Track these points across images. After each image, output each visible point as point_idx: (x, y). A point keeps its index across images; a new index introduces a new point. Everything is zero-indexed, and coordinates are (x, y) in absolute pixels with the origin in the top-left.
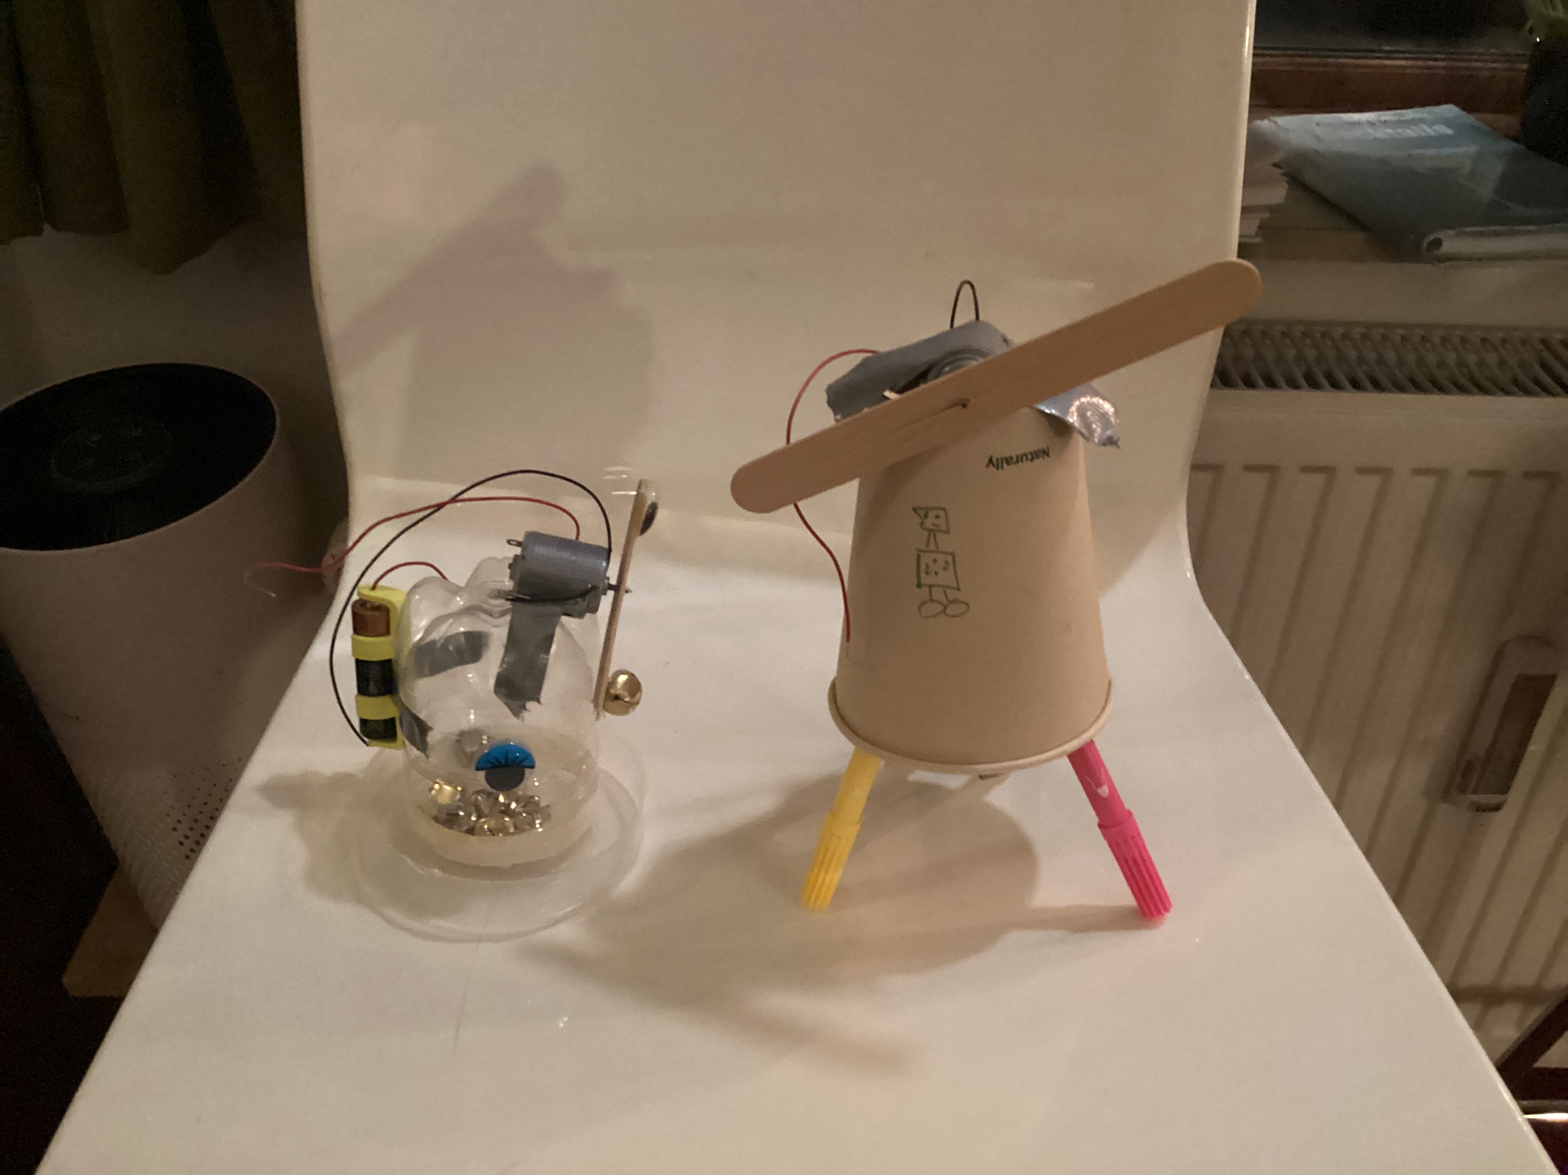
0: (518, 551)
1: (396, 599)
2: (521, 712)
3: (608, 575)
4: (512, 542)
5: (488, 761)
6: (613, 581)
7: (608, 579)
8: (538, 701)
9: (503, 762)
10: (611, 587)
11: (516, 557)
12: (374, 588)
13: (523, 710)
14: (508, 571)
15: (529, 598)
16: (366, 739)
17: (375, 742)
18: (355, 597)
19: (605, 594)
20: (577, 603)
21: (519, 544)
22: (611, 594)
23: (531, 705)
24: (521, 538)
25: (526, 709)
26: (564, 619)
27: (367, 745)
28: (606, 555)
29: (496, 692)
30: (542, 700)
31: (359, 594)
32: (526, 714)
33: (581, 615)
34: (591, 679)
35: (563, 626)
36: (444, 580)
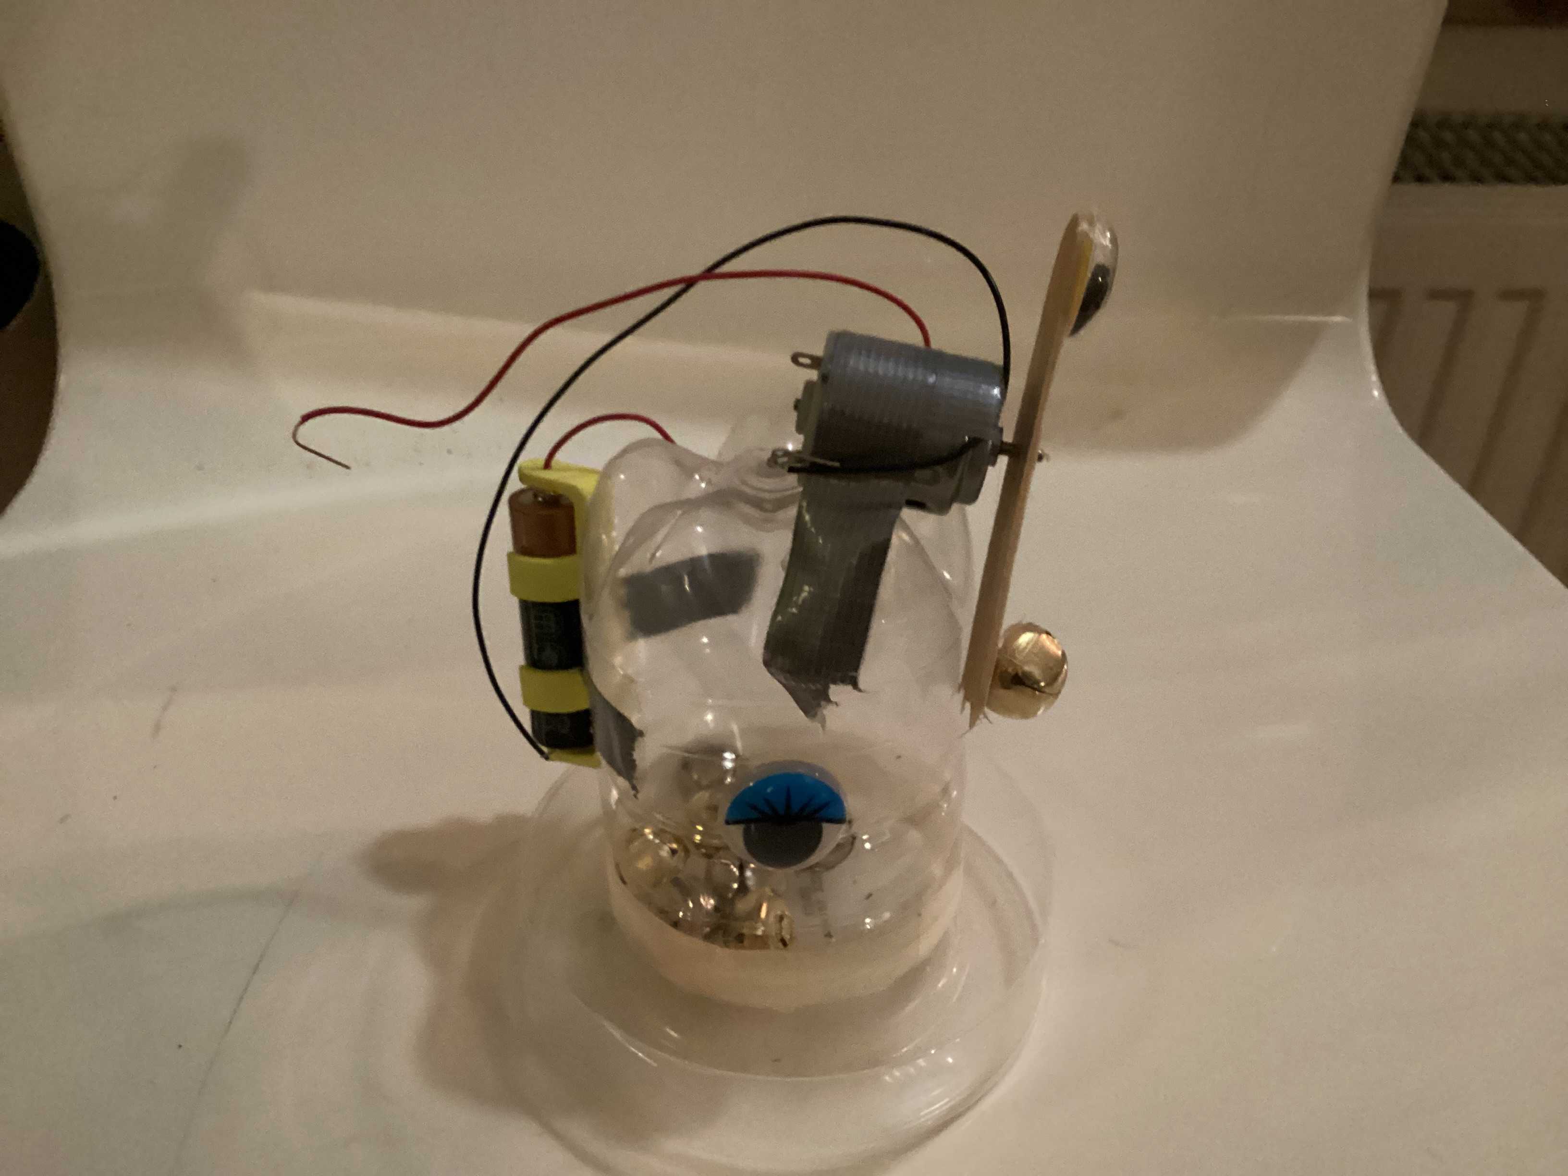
0: (813, 375)
1: (587, 485)
2: (819, 705)
3: (1000, 425)
4: (802, 360)
5: (754, 807)
6: (1008, 437)
7: (1001, 430)
8: (855, 684)
9: (781, 810)
10: (1002, 449)
11: (809, 386)
12: (547, 465)
13: (823, 703)
14: (794, 415)
15: (837, 464)
16: (545, 749)
17: (558, 752)
18: (515, 485)
19: (994, 463)
20: (935, 480)
21: (816, 362)
22: (1003, 461)
23: (838, 692)
24: (819, 351)
25: (829, 701)
26: (908, 514)
27: (547, 758)
28: (998, 377)
29: (767, 663)
30: (862, 684)
31: (523, 477)
32: (828, 711)
33: (942, 508)
34: (957, 642)
35: (907, 529)
36: (669, 444)
